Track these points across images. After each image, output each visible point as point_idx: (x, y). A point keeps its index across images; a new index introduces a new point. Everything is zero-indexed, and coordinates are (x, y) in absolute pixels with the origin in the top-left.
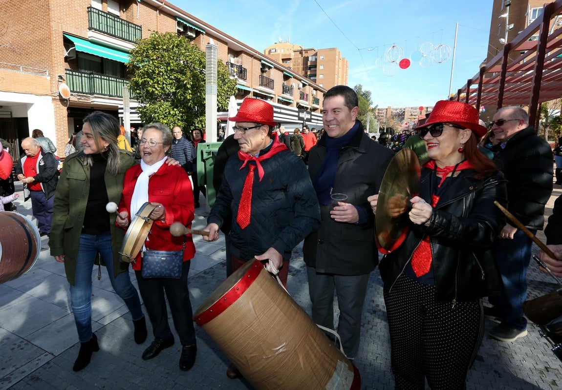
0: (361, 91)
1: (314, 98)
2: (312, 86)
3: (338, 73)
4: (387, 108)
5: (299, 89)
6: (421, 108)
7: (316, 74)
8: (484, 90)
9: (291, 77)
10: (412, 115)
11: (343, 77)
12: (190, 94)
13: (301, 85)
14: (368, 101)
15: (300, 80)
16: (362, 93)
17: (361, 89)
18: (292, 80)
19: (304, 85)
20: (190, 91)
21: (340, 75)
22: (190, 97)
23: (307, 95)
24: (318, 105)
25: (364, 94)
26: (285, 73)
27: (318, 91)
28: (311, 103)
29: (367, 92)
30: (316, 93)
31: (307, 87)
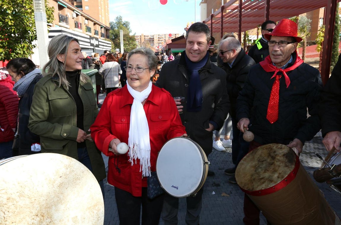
0: (122, 21)
1: (86, 26)
2: (84, 17)
3: (101, 6)
4: (141, 35)
5: (73, 18)
6: (170, 35)
7: (82, 6)
8: (214, 22)
9: (65, 7)
10: (159, 40)
11: (105, 9)
12: (11, 20)
13: (75, 15)
14: (128, 29)
15: (73, 11)
16: (123, 23)
17: (121, 19)
18: (66, 10)
19: (77, 15)
20: (10, 17)
21: (103, 8)
22: (11, 23)
23: (81, 24)
24: (91, 33)
25: (124, 24)
26: (59, 3)
27: (89, 21)
28: (84, 31)
29: (127, 22)
30: (88, 23)
31: (80, 17)
